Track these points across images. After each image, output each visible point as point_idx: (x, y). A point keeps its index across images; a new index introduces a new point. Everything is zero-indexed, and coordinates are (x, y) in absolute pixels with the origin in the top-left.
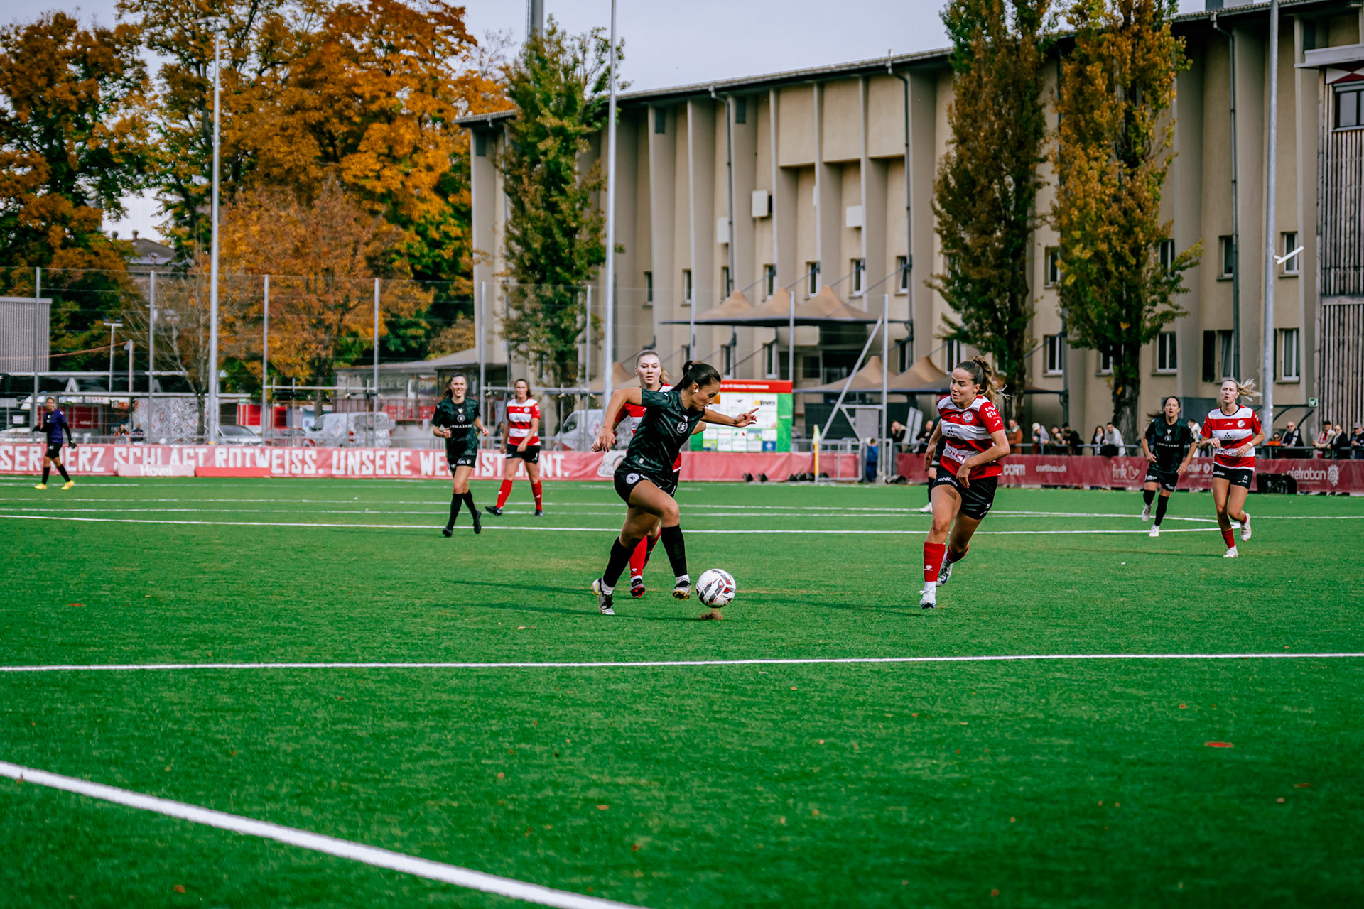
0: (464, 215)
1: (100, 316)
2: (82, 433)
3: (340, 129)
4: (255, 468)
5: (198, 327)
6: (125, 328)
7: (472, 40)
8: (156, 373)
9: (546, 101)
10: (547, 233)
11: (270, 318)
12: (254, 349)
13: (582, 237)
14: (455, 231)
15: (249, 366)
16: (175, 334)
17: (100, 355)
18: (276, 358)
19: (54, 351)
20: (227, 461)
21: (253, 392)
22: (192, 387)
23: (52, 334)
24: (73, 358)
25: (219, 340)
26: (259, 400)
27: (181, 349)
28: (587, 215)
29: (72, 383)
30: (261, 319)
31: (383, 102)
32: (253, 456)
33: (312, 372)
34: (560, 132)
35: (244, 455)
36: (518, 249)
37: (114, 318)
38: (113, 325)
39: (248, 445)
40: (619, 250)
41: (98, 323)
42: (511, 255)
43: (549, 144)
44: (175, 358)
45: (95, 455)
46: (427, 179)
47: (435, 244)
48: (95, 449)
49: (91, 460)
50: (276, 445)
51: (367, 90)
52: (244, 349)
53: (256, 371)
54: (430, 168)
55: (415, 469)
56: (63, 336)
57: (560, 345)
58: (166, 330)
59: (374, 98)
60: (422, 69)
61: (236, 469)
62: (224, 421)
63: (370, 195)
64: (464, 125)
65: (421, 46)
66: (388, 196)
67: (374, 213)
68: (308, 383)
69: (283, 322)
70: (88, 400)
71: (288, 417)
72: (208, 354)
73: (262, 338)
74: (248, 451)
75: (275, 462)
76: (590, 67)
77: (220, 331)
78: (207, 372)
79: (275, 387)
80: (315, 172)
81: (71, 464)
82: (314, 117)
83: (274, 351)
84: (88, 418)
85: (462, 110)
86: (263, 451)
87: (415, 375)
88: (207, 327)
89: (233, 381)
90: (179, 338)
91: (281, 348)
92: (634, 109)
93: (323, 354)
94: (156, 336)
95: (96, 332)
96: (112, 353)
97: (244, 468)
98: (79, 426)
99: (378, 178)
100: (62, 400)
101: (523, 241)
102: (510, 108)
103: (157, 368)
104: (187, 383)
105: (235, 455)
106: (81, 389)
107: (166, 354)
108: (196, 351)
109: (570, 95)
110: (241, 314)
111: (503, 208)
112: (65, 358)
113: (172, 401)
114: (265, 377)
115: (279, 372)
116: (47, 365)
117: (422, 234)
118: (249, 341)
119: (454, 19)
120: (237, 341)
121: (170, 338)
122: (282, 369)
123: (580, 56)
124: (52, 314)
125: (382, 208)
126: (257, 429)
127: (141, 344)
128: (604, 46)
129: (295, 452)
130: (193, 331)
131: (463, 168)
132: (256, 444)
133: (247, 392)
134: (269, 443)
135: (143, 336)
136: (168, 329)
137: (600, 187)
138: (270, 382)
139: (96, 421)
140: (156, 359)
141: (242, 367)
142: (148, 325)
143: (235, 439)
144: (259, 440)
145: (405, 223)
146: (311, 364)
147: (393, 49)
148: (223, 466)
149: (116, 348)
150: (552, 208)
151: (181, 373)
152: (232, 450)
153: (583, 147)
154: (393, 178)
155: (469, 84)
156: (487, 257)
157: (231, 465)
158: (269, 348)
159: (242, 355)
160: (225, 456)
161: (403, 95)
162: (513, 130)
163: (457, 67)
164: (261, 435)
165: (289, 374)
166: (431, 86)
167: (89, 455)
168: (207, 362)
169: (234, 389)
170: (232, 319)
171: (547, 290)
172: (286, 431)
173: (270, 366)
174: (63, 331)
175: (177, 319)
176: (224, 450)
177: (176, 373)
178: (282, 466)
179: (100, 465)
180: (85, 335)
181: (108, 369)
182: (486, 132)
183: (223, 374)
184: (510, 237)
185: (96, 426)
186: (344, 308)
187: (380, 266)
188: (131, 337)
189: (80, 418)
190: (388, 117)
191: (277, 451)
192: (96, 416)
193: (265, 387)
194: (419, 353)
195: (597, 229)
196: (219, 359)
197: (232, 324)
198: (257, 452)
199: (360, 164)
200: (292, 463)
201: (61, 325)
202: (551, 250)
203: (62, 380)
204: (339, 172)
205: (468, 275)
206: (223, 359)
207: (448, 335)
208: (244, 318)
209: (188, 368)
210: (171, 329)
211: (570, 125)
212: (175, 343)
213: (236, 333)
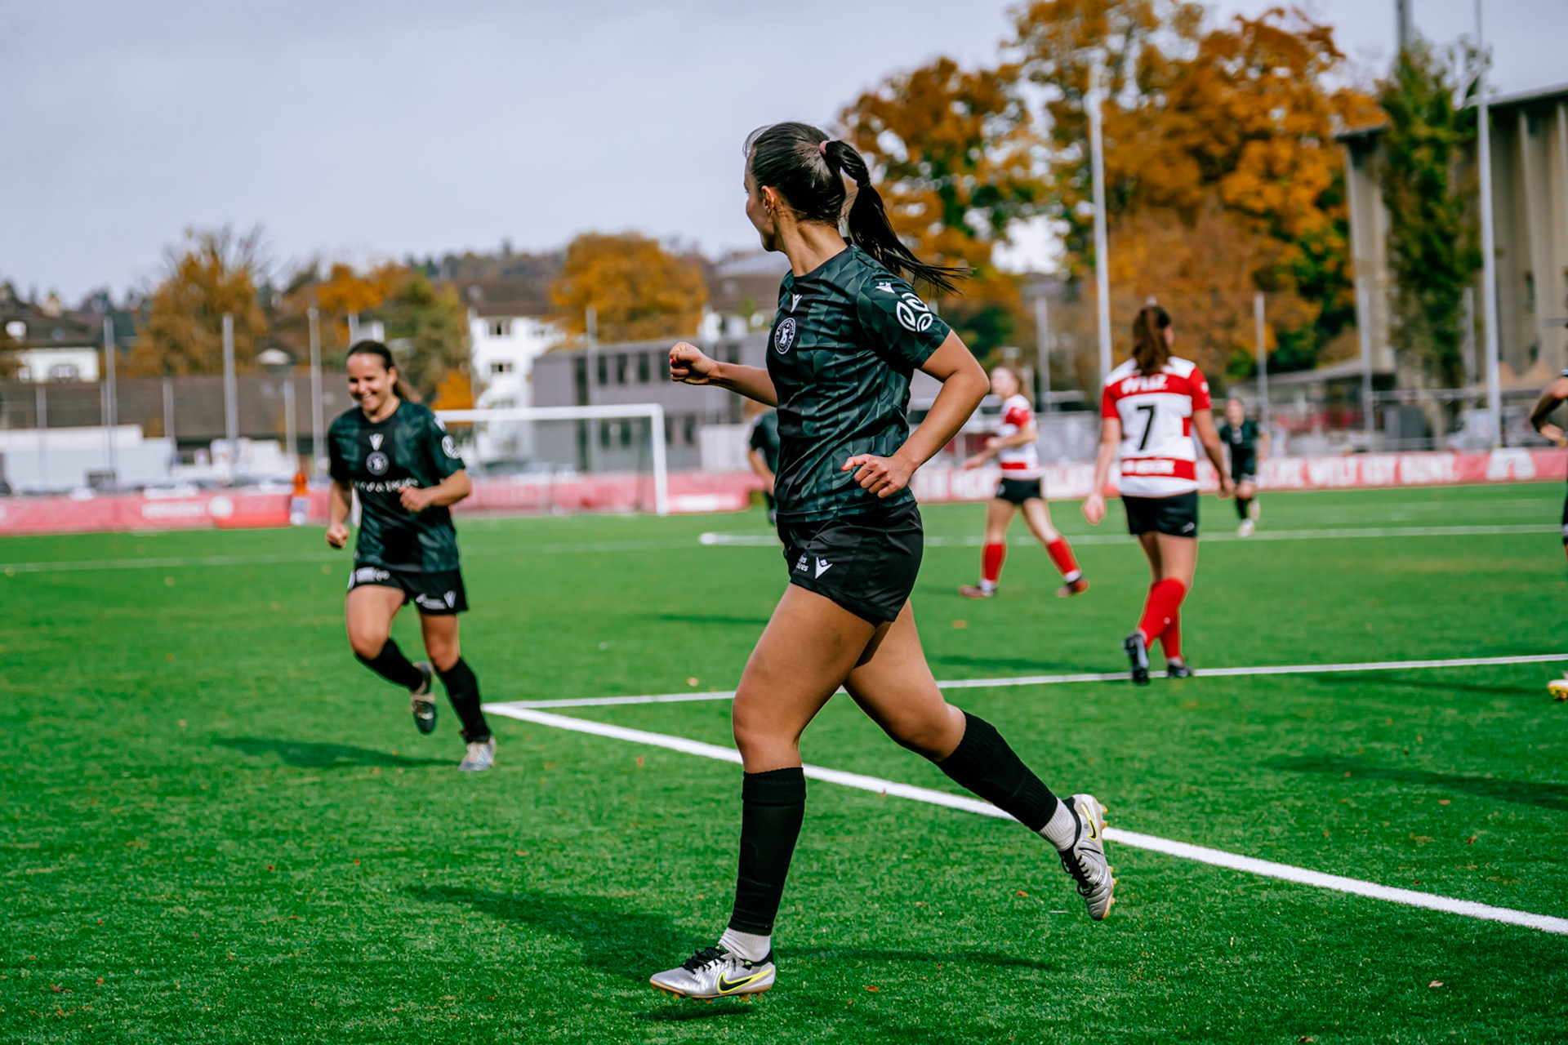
0: (1343, 227)
3: (1217, 150)
7: (1342, 56)
9: (1417, 110)
10: (1425, 240)
13: (1461, 244)
14: (1335, 241)
16: (1070, 358)
28: (1464, 222)
31: (1258, 123)
34: (1433, 142)
36: (1397, 257)
37: (1011, 345)
40: (1498, 253)
42: (1391, 264)
43: (1423, 155)
46: (1305, 195)
47: (1318, 258)
51: (1241, 110)
54: (1308, 183)
55: (1306, 476)
57: (1444, 350)
58: (1060, 355)
59: (1250, 118)
60: (1296, 87)
63: (1251, 213)
64: (1341, 140)
65: (1292, 65)
66: (1268, 213)
67: (1255, 231)
76: (1457, 76)
80: (1196, 193)
82: (1193, 140)
85: (1337, 126)
87: (1305, 386)
90: (1073, 361)
92: (1505, 115)
99: (1259, 194)
101: (1403, 249)
102: (1381, 120)
104: (1082, 404)
108: (1089, 372)
109: (1440, 103)
111: (1381, 219)
113: (1069, 421)
117: (1304, 247)
119: (1322, 36)
121: (1063, 363)
123: (1447, 63)
125: (1264, 225)
128: (1472, 54)
131: (1339, 182)
137: (1474, 193)
140: (1052, 382)
145: (1287, 238)
147: (1266, 70)
150: (1429, 215)
153: (1456, 155)
154: (1272, 195)
155: (1343, 100)
156: (1369, 268)
161: (1278, 114)
162: (1387, 141)
163: (1329, 83)
166: (1306, 103)
171: (1430, 297)
182: (1360, 146)
184: (1390, 247)
186: (1230, 324)
187: (1265, 282)
190: (1264, 135)
194: (1306, 364)
195: (1475, 233)
199: (1241, 183)
202: (1431, 257)
204: (1220, 193)
205: (1349, 285)
207: (1335, 346)
210: (1065, 355)
211: (1443, 133)
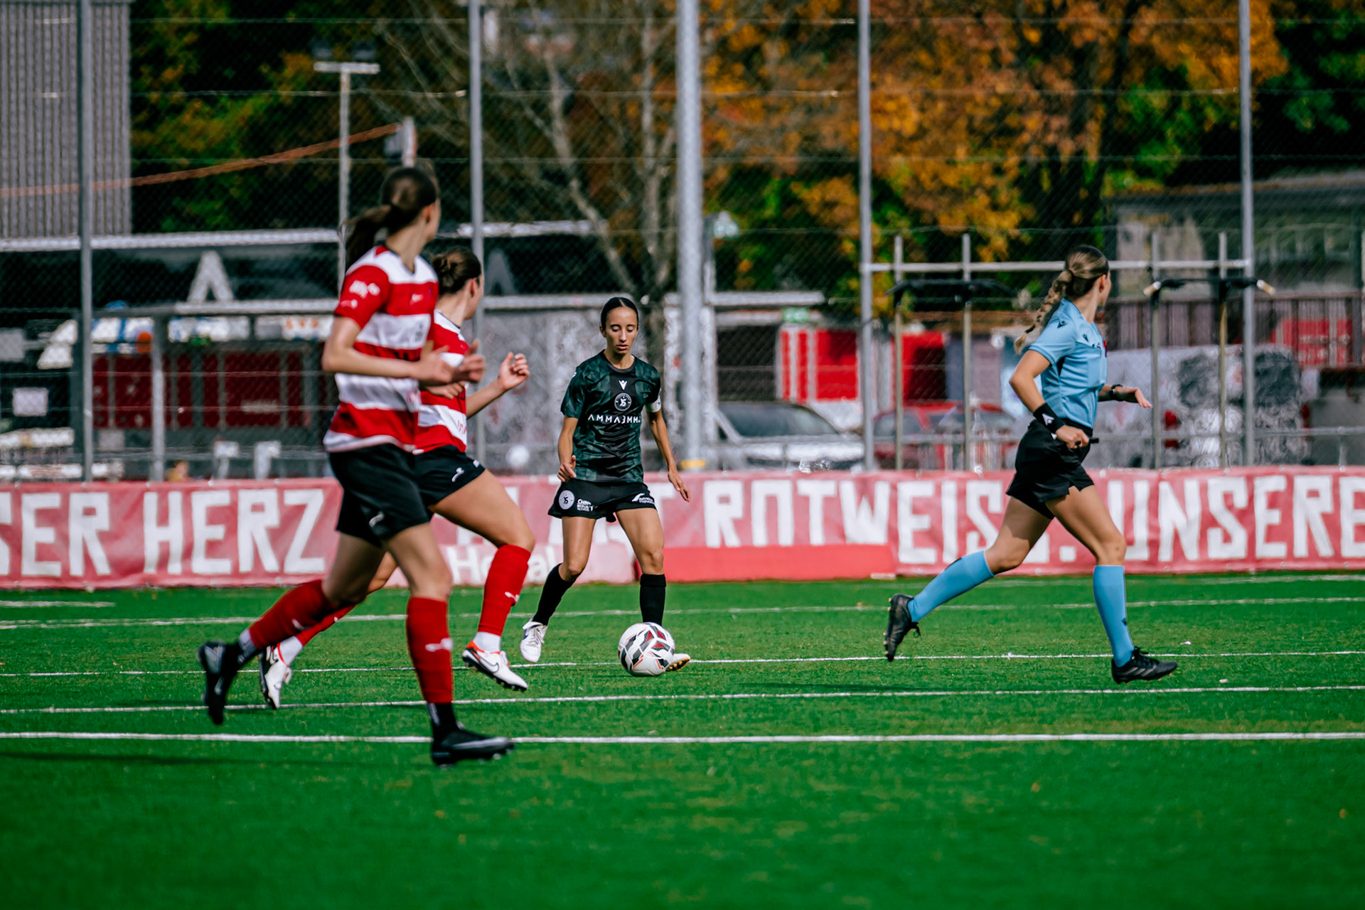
1: (302, 40)
2: (247, 444)
4: (840, 547)
5: (638, 66)
6: (384, 79)
8: (491, 230)
11: (880, 31)
12: (829, 135)
15: (813, 195)
16: (558, 95)
17: (303, 171)
18: (900, 168)
19: (144, 161)
20: (742, 525)
21: (829, 290)
22: (621, 272)
23: (137, 105)
24: (213, 186)
25: (709, 110)
26: (849, 312)
27: (578, 146)
29: (211, 272)
30: (853, 32)
32: (832, 505)
33: (1030, 212)
35: (801, 504)
37: (347, 49)
38: (347, 69)
39: (817, 468)
41: (294, 63)
44: (559, 178)
45: (292, 515)
48: (293, 498)
49: (280, 536)
50: (912, 465)
52: (794, 139)
53: (839, 213)
56: (177, 110)
58: (526, 83)
61: (773, 549)
62: (727, 389)
68: (1016, 250)
69: (926, 40)
70: (265, 328)
71: (951, 367)
72: (672, 159)
73: (855, 99)
74: (816, 490)
75: (908, 525)
77: (704, 80)
78: (669, 220)
79: (901, 267)
81: (213, 548)
83: (902, 144)
84: (268, 390)
86: (865, 490)
88: (667, 69)
89: (756, 250)
90: (570, 107)
91: (921, 132)
93: (1067, 148)
94: (487, 102)
95: (285, 93)
96: (345, 163)
97: (801, 548)
98: (238, 419)
100: (179, 331)
103: (494, 212)
104: (603, 261)
105: (772, 502)
106: (242, 293)
107: (530, 166)
108: (633, 148)
110: (780, 20)
112: (186, 188)
113: (555, 324)
114: (868, 232)
115: (916, 217)
116: (125, 211)
118: (811, 109)
120: (769, 110)
121: (540, 107)
122: (927, 204)
124: (138, 36)
126: (845, 413)
127: (440, 130)
129: (976, 489)
130: (622, 80)
132: (843, 465)
133: (810, 286)
134: (886, 461)
135: (448, 101)
136: (533, 77)
138: (883, 251)
139: (295, 400)
140: (490, 181)
141: (788, 200)
142: (464, 64)
143: (770, 450)
144: (854, 451)
146: (1027, 184)
148: (733, 541)
149: (354, 150)
151: (583, 228)
152: (761, 489)
157: (760, 538)
158: (877, 134)
159: (789, 160)
160: (736, 509)
164: (859, 433)
165: (951, 223)
167: (272, 518)
168: (668, 186)
169: (763, 279)
170: (749, 36)
172: (947, 417)
173: (884, 194)
174: (178, 95)
175: (564, 41)
176: (734, 489)
177: (566, 227)
178: (933, 537)
179: (306, 554)
180: (253, 105)
181: (330, 221)
183: (726, 226)
185: (295, 418)
188: (406, 108)
189: (241, 391)
191: (914, 489)
192: (295, 383)
193: (867, 267)
196: (706, 176)
197: (751, 56)
198: (848, 490)
200: (966, 526)
201: (169, 74)
203: (175, 261)
206: (722, 174)
208: (791, 32)
209: (605, 207)
210: (545, 78)
212: (559, 124)
213: (766, 85)
